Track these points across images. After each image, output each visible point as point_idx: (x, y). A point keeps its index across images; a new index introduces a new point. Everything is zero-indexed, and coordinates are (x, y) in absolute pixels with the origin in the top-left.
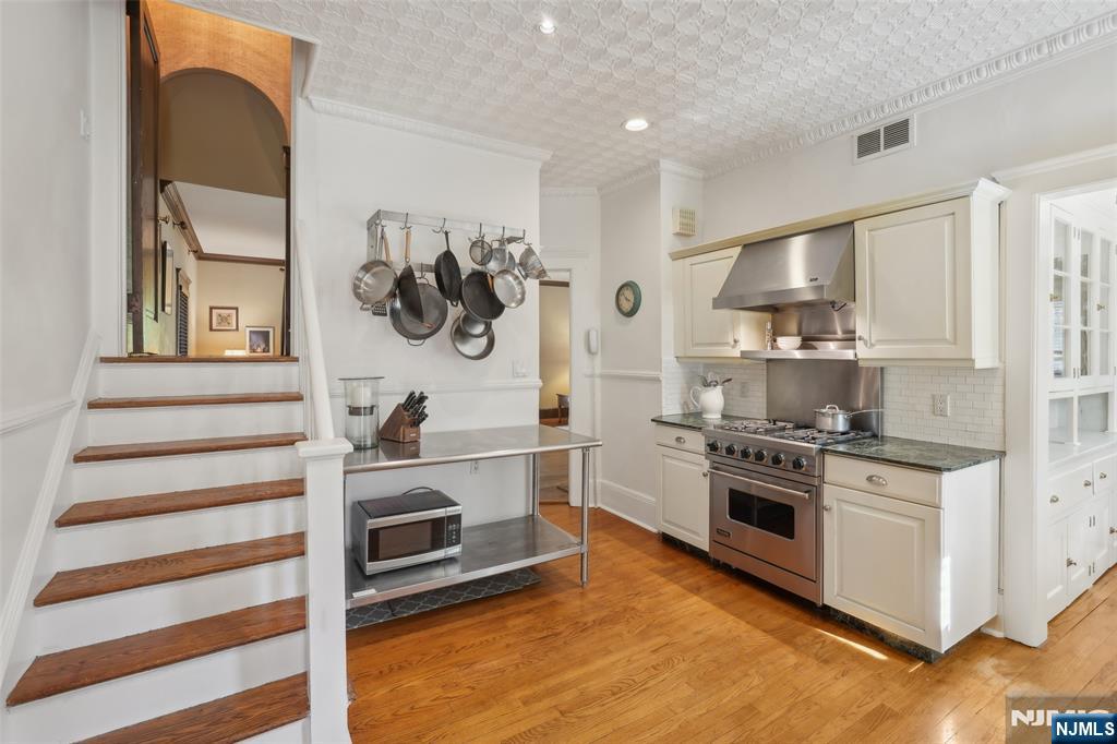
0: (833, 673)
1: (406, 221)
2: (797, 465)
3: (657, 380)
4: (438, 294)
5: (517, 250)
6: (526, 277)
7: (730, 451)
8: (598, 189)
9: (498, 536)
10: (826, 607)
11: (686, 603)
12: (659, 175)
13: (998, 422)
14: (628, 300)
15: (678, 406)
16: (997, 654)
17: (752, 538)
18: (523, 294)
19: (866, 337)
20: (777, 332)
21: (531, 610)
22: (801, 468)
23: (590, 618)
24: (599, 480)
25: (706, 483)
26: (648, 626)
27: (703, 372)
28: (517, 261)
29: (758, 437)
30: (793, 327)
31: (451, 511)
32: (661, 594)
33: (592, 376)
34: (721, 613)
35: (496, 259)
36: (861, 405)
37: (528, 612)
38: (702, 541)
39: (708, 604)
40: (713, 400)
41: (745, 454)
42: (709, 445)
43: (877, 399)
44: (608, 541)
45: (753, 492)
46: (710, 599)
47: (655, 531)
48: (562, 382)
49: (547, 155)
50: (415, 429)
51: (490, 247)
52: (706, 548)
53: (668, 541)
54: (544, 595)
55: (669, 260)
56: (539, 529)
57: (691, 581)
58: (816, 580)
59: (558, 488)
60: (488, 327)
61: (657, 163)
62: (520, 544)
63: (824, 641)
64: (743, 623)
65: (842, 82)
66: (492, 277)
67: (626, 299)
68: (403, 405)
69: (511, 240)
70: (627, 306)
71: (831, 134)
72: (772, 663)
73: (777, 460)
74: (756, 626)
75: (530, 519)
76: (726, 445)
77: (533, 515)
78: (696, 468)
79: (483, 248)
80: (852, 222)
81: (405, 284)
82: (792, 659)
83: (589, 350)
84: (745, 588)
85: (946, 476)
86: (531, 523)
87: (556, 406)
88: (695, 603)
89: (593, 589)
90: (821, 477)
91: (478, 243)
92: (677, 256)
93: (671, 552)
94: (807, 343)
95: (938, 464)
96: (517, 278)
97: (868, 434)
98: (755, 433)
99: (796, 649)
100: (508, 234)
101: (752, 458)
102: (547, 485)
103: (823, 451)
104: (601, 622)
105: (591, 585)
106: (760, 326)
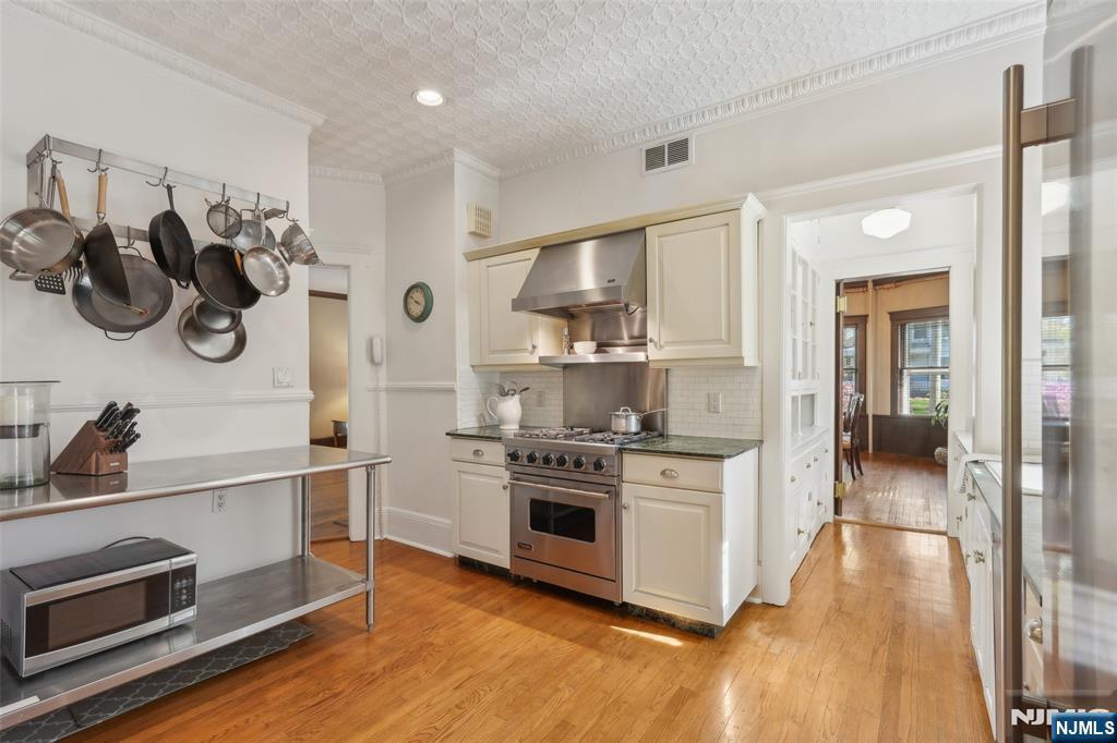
0: (637, 667)
1: (99, 162)
2: (598, 466)
3: (452, 391)
4: (157, 272)
5: (278, 227)
6: (291, 260)
7: (531, 459)
8: (383, 177)
9: (251, 587)
10: (625, 604)
11: (489, 626)
12: (453, 166)
13: (758, 414)
14: (418, 303)
15: (474, 419)
16: (760, 618)
17: (551, 545)
18: (287, 279)
19: (656, 339)
20: (573, 338)
21: (301, 672)
22: (600, 470)
23: (378, 667)
24: (386, 507)
25: (506, 496)
26: (449, 660)
27: (502, 380)
28: (278, 239)
29: (558, 441)
30: (587, 332)
31: (179, 562)
32: (460, 623)
33: (376, 390)
34: (526, 629)
35: (248, 235)
36: (648, 407)
37: (296, 676)
38: (503, 559)
39: (510, 623)
40: (511, 409)
41: (547, 460)
42: (509, 455)
43: (663, 400)
44: (398, 574)
45: (551, 498)
46: (513, 618)
47: (450, 555)
48: (339, 407)
49: (319, 120)
50: (117, 456)
51: (240, 216)
52: (506, 564)
53: (466, 564)
54: (316, 651)
55: (465, 261)
56: (310, 570)
57: (492, 602)
58: (616, 580)
59: (335, 523)
60: (236, 320)
61: (450, 152)
62: (285, 592)
63: (626, 638)
64: (549, 636)
65: (636, 88)
66: (242, 256)
67: (416, 302)
68: (96, 423)
69: (268, 215)
70: (417, 310)
71: (623, 144)
72: (580, 672)
73: (578, 464)
74: (562, 636)
75: (299, 561)
76: (527, 453)
77: (303, 555)
78: (497, 482)
79: (226, 213)
80: (644, 228)
81: (96, 250)
82: (599, 663)
83: (372, 361)
84: (548, 600)
85: (727, 462)
86: (300, 566)
87: (332, 434)
88: (499, 625)
89: (381, 632)
90: (620, 477)
91: (221, 207)
92: (472, 257)
93: (468, 575)
94: (601, 348)
95: (720, 452)
96: (276, 259)
97: (656, 433)
98: (556, 438)
99: (602, 651)
100: (265, 205)
101: (553, 464)
102: (320, 522)
103: (621, 451)
104: (394, 667)
105: (379, 627)
106: (557, 332)
